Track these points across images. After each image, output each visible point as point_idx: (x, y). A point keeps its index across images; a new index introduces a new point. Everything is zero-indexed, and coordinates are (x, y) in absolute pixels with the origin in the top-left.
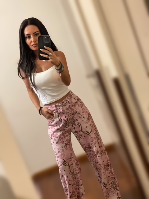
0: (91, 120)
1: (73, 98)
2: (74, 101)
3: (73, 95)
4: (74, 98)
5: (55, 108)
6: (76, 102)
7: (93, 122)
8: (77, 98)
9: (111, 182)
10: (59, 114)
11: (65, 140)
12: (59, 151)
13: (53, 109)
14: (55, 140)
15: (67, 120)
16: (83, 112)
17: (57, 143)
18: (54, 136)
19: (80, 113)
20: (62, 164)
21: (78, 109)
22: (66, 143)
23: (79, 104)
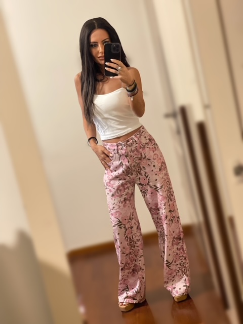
0: (164, 172)
1: (143, 137)
2: (144, 141)
3: (143, 133)
4: (145, 137)
5: (116, 148)
6: (146, 144)
7: (167, 174)
8: (149, 137)
9: (180, 261)
10: (121, 156)
11: (125, 193)
12: (114, 207)
13: (113, 148)
14: (110, 191)
15: (130, 166)
16: (155, 159)
17: (113, 195)
18: (109, 186)
19: (149, 159)
20: (116, 225)
21: (148, 153)
22: (125, 198)
23: (150, 146)
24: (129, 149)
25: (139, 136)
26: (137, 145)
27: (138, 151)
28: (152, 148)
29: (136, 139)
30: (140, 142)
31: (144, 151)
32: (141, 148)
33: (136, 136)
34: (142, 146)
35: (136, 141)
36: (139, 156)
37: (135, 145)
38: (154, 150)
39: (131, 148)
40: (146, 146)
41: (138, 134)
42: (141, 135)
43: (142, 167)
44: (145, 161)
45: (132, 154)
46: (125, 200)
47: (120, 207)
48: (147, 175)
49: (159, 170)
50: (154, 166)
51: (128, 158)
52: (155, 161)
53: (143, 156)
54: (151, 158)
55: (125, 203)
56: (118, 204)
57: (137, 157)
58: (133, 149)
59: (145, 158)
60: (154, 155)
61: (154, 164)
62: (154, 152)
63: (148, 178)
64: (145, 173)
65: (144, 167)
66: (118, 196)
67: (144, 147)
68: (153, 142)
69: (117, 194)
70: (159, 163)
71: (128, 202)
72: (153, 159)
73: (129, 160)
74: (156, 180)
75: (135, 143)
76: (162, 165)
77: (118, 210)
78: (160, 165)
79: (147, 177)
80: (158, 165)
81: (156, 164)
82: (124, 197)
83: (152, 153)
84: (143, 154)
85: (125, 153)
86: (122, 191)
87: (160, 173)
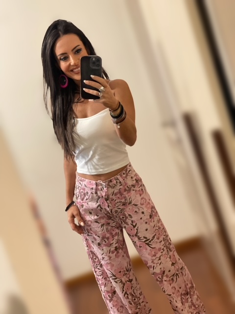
1: (129, 177)
3: (130, 172)
5: (95, 187)
10: (99, 197)
12: (103, 258)
13: (91, 187)
14: (95, 239)
15: (110, 212)
17: (99, 244)
18: (92, 233)
19: (136, 205)
24: (111, 190)
25: (125, 175)
26: (121, 187)
27: (121, 194)
28: (139, 191)
29: (121, 180)
30: (126, 184)
31: (129, 194)
32: (125, 190)
33: (121, 176)
34: (127, 189)
35: (120, 182)
36: (123, 200)
37: (118, 187)
38: (141, 192)
39: (113, 190)
40: (132, 188)
41: (124, 174)
42: (127, 175)
43: (127, 215)
44: (130, 207)
45: (114, 197)
46: (116, 249)
47: (110, 258)
48: (134, 224)
49: (149, 217)
50: (143, 213)
51: (108, 201)
52: (143, 206)
53: (128, 201)
54: (139, 204)
55: (118, 252)
56: (108, 254)
57: (120, 202)
58: (116, 191)
59: (130, 203)
60: (142, 199)
61: (143, 211)
62: (140, 195)
63: (136, 228)
64: (132, 222)
65: (129, 215)
66: (106, 245)
67: (129, 190)
68: (140, 183)
69: (104, 243)
70: (148, 208)
71: (120, 251)
72: (141, 204)
73: (110, 205)
74: (147, 230)
75: (119, 184)
76: (152, 211)
77: (108, 261)
78: (150, 211)
79: (134, 227)
80: (148, 212)
81: (145, 210)
82: (114, 245)
83: (139, 198)
84: (128, 198)
85: (106, 195)
86: (111, 240)
87: (151, 221)
